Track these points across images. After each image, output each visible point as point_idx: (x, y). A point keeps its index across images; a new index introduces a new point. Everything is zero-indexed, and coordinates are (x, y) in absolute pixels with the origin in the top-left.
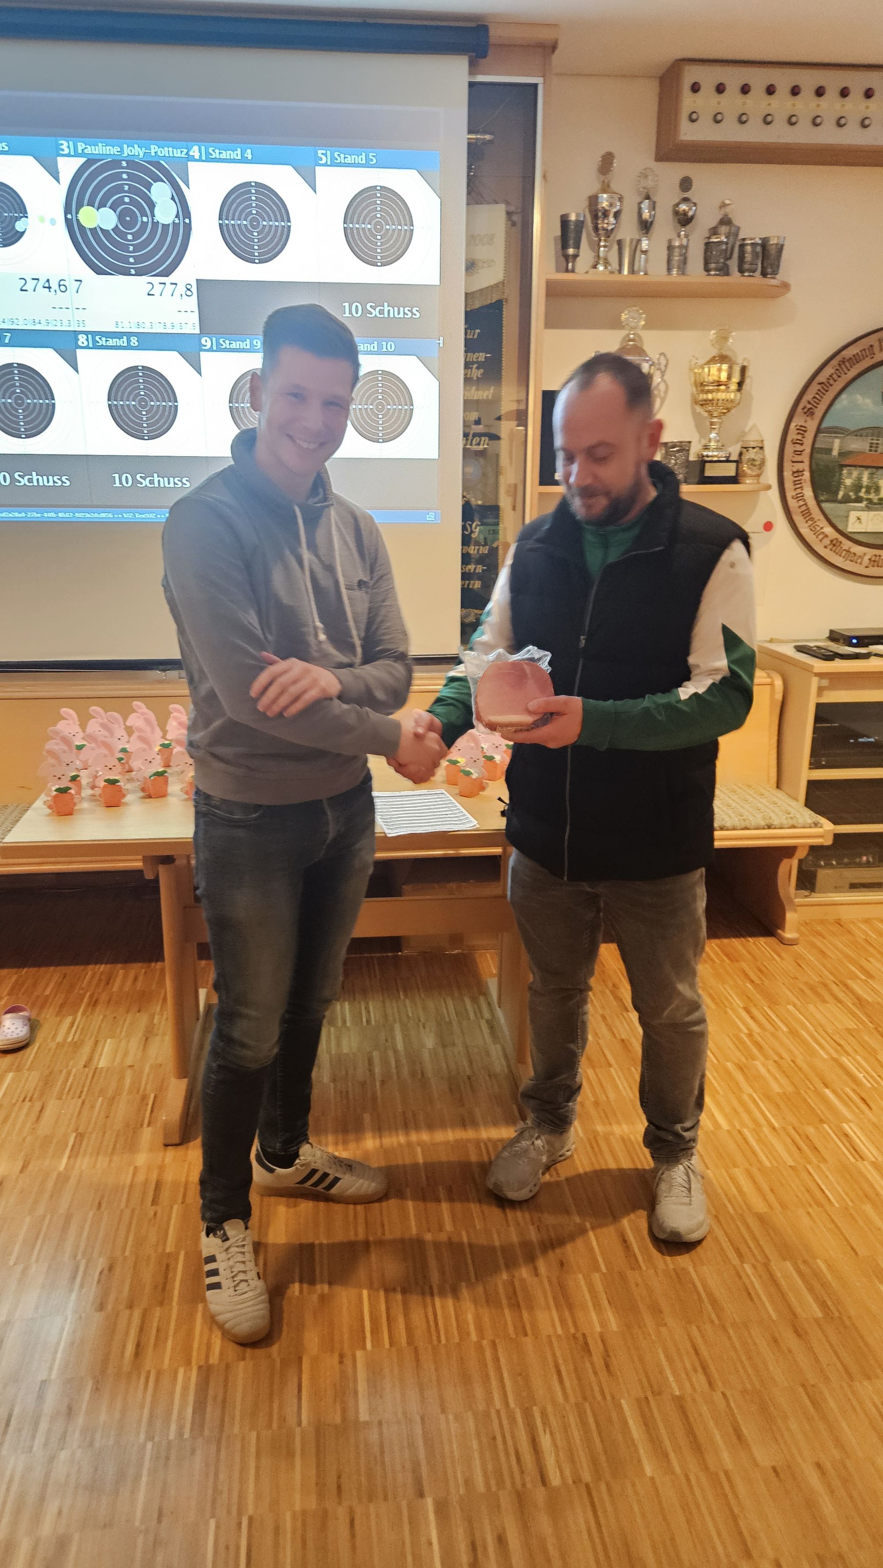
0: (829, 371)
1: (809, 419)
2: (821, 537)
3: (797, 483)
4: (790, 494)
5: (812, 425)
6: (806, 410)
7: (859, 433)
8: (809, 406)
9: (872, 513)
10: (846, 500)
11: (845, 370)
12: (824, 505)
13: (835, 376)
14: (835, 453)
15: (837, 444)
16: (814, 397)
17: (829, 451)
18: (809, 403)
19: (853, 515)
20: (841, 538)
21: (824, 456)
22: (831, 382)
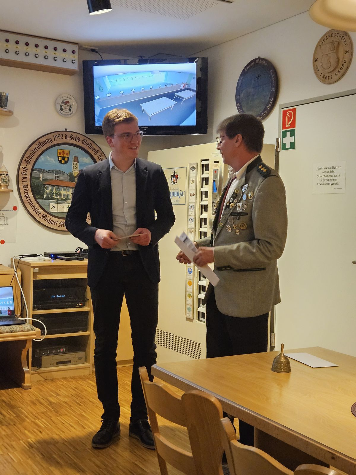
0: (34, 146)
1: (28, 165)
2: (38, 213)
3: (26, 191)
4: (23, 195)
5: (30, 167)
6: (26, 161)
7: (50, 172)
8: (28, 159)
9: (59, 205)
10: (47, 198)
11: (41, 147)
12: (38, 200)
13: (37, 148)
14: (41, 179)
15: (41, 175)
16: (29, 156)
17: (38, 178)
18: (27, 158)
19: (51, 205)
20: (47, 214)
21: (37, 181)
22: (36, 151)
